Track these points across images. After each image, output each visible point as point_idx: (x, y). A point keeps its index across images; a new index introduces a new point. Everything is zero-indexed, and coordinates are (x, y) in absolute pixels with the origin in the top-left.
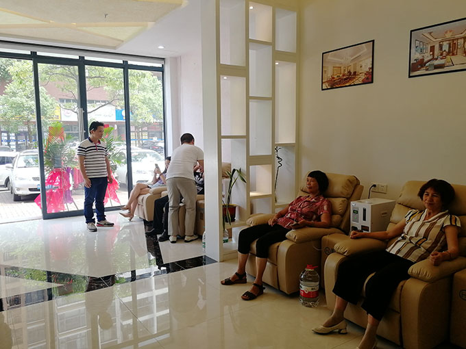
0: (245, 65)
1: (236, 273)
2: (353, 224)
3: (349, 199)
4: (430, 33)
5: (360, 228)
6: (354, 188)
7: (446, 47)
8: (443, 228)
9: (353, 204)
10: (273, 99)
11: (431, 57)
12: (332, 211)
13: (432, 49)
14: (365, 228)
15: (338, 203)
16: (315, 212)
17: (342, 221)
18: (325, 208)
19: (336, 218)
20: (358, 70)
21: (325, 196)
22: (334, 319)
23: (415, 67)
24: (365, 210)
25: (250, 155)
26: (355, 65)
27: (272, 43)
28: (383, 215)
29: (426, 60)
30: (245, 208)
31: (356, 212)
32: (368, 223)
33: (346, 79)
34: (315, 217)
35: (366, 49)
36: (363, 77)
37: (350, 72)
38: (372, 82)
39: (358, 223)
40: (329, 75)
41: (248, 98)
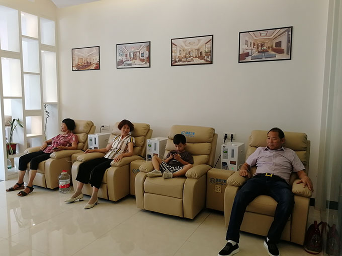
0: (19, 52)
1: (17, 184)
2: (90, 147)
3: (88, 134)
4: (125, 47)
5: (93, 148)
6: (91, 127)
7: (132, 56)
8: (127, 144)
9: (89, 136)
10: (40, 74)
11: (126, 60)
13: (126, 55)
15: (81, 137)
17: (84, 146)
18: (74, 139)
19: (80, 145)
20: (92, 62)
23: (119, 63)
24: (95, 139)
25: (26, 109)
26: (90, 58)
27: (39, 39)
28: (105, 141)
29: (124, 60)
30: (23, 144)
31: (91, 140)
32: (97, 146)
33: (86, 66)
35: (95, 50)
36: (95, 66)
37: (87, 62)
38: (99, 69)
39: (92, 146)
40: (76, 62)
41: (23, 73)
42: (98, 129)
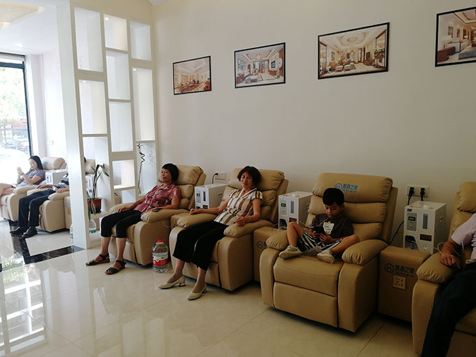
0: (102, 71)
1: (100, 255)
2: (197, 204)
3: (195, 185)
4: (247, 55)
5: (202, 207)
6: (199, 176)
7: (257, 67)
8: (251, 201)
9: (196, 188)
10: (132, 101)
11: (248, 73)
12: (180, 196)
13: (249, 66)
14: (205, 207)
15: (185, 189)
16: (167, 198)
17: (189, 203)
18: (175, 193)
19: (184, 201)
20: (200, 79)
21: (176, 185)
22: (175, 276)
23: (238, 79)
24: (204, 193)
25: (113, 151)
26: (198, 75)
27: (129, 52)
28: (218, 196)
29: (245, 75)
30: (110, 200)
31: (199, 195)
32: (207, 203)
33: (192, 86)
34: (167, 201)
35: (205, 62)
36: (204, 85)
37: (194, 81)
38: (211, 90)
39: (200, 204)
40: (179, 82)
41: (108, 100)
42: (209, 178)
